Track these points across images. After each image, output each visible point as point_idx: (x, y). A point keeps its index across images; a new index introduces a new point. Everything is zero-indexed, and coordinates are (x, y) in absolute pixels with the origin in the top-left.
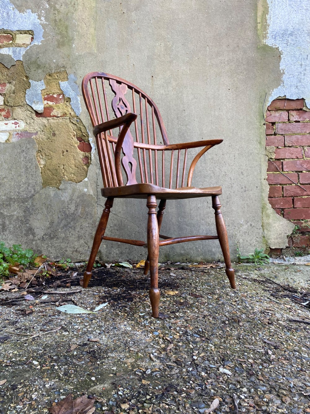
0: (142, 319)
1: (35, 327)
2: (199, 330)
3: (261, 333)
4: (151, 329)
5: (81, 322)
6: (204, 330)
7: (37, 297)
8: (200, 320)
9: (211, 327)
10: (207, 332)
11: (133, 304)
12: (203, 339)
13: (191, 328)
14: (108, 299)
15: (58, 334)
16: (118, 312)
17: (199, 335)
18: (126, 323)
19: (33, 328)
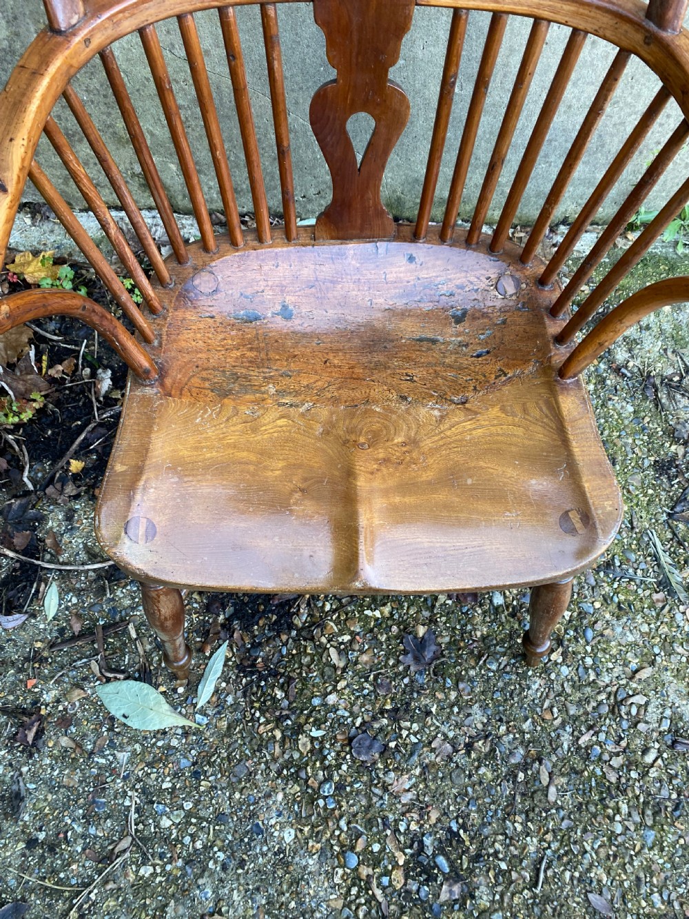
0: (318, 764)
1: (69, 834)
2: (450, 830)
3: (588, 848)
4: (342, 831)
5: (174, 788)
6: (461, 832)
7: (32, 601)
8: (457, 766)
9: (479, 811)
10: (467, 843)
11: (294, 652)
12: (456, 889)
13: (433, 820)
14: (224, 614)
15: (132, 877)
16: (258, 714)
17: (448, 859)
18: (280, 796)
19: (66, 837)
